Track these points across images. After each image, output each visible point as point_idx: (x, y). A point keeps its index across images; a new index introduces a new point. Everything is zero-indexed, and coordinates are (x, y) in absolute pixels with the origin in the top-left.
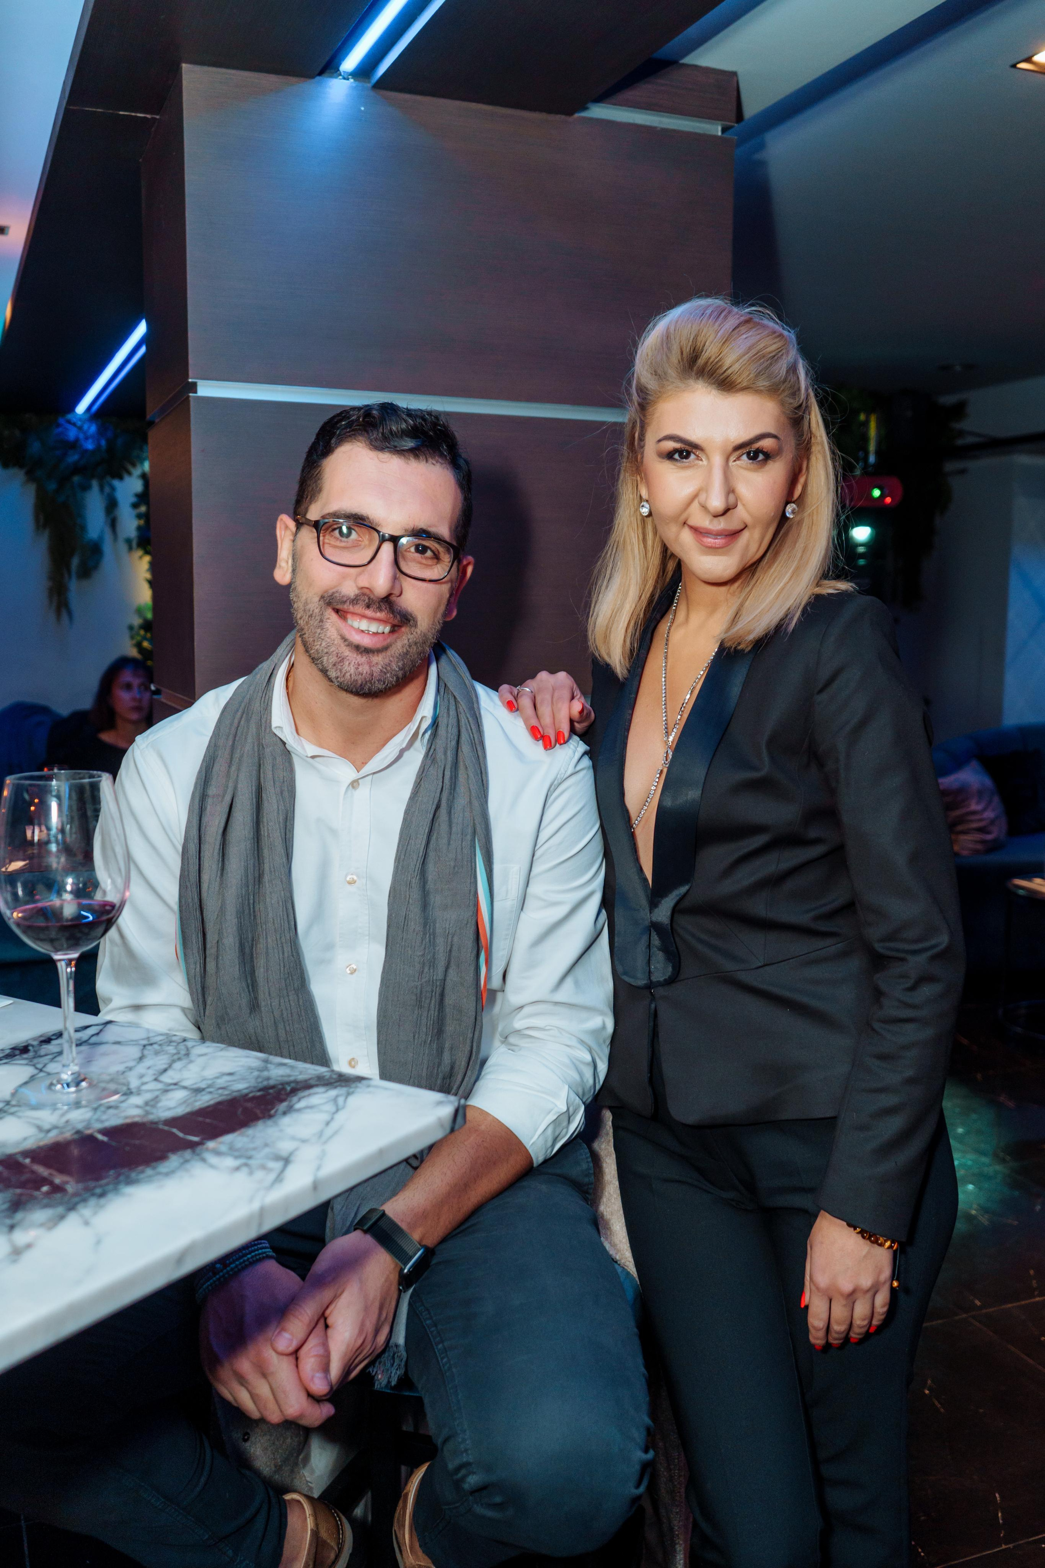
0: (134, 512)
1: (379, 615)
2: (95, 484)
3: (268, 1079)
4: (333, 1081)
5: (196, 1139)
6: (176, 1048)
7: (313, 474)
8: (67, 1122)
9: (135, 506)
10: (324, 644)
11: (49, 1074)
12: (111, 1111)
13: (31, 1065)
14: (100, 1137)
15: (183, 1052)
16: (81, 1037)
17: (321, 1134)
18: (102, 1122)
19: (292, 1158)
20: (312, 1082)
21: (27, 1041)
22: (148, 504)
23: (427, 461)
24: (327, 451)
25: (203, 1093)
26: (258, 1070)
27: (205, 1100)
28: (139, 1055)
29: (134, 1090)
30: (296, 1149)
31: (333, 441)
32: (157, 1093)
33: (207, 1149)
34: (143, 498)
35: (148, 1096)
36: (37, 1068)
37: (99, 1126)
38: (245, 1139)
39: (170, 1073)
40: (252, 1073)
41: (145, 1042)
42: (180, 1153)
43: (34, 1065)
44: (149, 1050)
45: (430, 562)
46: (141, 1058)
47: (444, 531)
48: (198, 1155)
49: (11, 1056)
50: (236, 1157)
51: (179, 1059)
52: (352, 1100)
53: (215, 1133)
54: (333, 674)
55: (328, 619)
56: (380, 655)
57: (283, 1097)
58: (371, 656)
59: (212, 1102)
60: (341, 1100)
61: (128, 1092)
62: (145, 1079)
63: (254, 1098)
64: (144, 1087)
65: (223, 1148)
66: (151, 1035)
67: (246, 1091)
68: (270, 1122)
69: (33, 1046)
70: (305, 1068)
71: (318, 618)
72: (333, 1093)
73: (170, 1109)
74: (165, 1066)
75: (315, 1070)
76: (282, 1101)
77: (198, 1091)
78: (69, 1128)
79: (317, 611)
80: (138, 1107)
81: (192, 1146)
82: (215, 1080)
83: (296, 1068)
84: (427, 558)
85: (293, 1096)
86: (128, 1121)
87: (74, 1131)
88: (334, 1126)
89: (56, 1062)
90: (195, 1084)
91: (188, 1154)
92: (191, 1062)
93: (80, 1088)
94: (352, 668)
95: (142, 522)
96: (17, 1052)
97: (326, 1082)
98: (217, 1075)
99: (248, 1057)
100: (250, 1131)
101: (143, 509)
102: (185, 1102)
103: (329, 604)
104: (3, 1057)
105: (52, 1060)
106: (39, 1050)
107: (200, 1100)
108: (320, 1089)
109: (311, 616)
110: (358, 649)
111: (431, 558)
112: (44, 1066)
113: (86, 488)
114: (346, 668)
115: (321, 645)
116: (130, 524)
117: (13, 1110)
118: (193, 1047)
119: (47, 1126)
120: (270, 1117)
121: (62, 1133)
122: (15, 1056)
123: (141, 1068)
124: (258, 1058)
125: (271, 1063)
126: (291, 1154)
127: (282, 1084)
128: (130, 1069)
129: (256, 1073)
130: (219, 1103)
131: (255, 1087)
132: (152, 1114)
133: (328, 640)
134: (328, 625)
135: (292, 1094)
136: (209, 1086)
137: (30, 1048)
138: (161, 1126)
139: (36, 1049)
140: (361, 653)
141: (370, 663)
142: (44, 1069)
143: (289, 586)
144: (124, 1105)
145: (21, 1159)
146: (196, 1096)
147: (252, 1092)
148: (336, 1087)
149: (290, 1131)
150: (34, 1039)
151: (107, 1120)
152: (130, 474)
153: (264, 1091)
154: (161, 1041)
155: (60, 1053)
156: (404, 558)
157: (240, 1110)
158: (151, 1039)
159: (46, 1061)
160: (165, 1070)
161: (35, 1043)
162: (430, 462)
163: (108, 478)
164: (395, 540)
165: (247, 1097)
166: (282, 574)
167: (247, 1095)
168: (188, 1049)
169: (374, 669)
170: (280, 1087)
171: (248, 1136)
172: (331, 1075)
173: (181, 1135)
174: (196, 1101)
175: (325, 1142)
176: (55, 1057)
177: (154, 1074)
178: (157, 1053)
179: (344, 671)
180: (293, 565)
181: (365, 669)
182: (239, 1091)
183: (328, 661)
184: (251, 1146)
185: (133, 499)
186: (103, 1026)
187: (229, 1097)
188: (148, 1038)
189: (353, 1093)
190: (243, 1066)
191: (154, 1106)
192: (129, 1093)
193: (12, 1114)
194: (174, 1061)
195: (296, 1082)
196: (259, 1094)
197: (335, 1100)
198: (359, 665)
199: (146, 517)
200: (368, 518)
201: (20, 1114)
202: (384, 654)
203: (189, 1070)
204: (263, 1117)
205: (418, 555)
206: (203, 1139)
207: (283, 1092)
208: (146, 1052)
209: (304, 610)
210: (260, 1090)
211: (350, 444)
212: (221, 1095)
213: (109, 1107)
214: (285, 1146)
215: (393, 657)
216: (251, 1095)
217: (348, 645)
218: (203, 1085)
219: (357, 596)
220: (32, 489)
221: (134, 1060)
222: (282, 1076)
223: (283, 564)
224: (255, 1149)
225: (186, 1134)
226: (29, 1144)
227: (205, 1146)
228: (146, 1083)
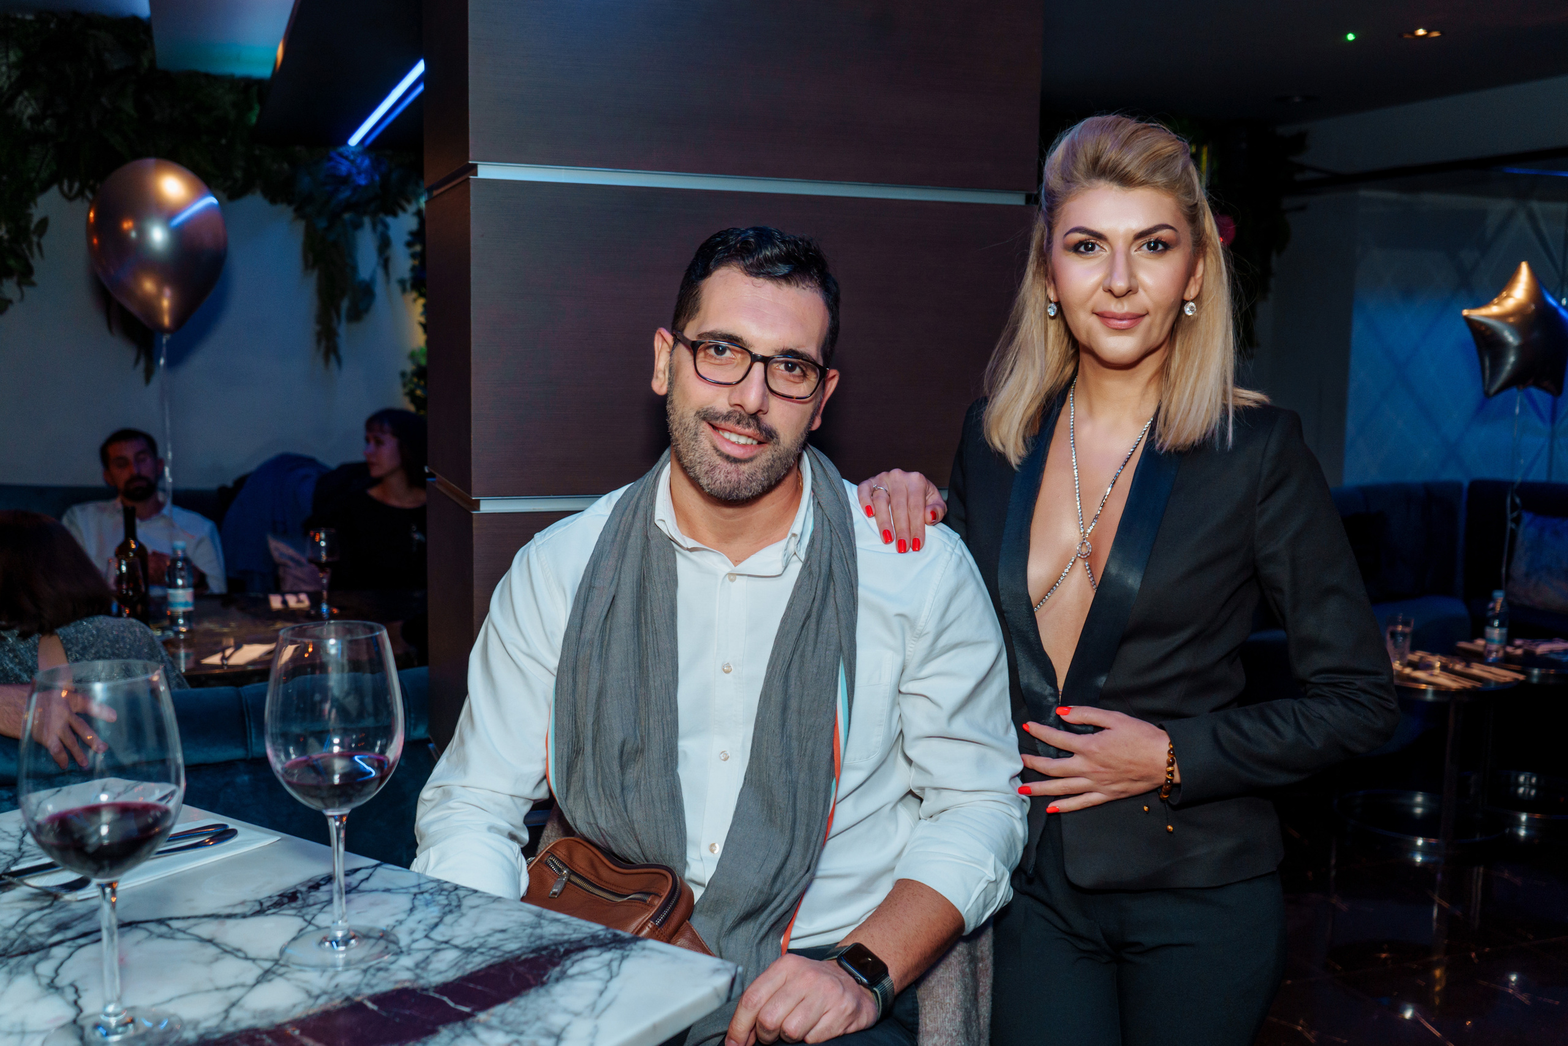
0: (408, 251)
1: (747, 431)
2: (367, 221)
3: (541, 937)
4: (607, 941)
5: (467, 1009)
6: (447, 898)
7: (691, 294)
8: (337, 986)
9: (409, 244)
10: (697, 455)
11: (319, 928)
12: (381, 974)
13: (299, 916)
14: (370, 1005)
15: (454, 903)
16: (350, 883)
17: (593, 1006)
18: (372, 987)
19: (564, 1035)
20: (587, 943)
21: (295, 887)
22: (423, 243)
23: (798, 286)
24: (706, 273)
25: (475, 954)
26: (531, 927)
27: (477, 962)
28: (408, 906)
29: (404, 949)
30: (569, 1024)
31: (712, 263)
32: (428, 953)
33: (478, 1022)
34: (418, 236)
35: (419, 956)
36: (305, 920)
37: (368, 992)
38: (517, 1011)
39: (441, 928)
40: (524, 930)
41: (416, 890)
42: (450, 1026)
43: (303, 917)
44: (420, 900)
45: (797, 380)
46: (412, 910)
47: (812, 349)
48: (469, 1029)
49: (279, 904)
50: (508, 1033)
51: (451, 912)
52: (626, 964)
53: (486, 1003)
54: (704, 481)
55: (703, 432)
56: (746, 465)
57: (556, 960)
58: (738, 464)
59: (483, 965)
60: (615, 964)
61: (399, 950)
62: (416, 936)
63: (526, 960)
64: (415, 946)
65: (495, 1021)
66: (422, 881)
67: (518, 952)
68: (542, 991)
69: (301, 893)
70: (579, 925)
71: (693, 431)
72: (607, 956)
73: (440, 973)
74: (437, 920)
75: (590, 928)
76: (555, 965)
77: (469, 951)
78: (339, 993)
79: (692, 425)
80: (408, 969)
81: (463, 1017)
82: (487, 938)
83: (571, 924)
84: (794, 376)
85: (566, 960)
86: (399, 986)
87: (343, 998)
88: (608, 996)
89: (325, 912)
90: (467, 942)
91: (458, 1027)
92: (463, 915)
93: (349, 946)
94: (723, 476)
95: (417, 262)
96: (286, 900)
97: (601, 943)
98: (490, 932)
99: (521, 910)
100: (521, 1002)
101: (418, 248)
102: (456, 964)
103: (704, 419)
104: (271, 905)
105: (321, 910)
106: (308, 897)
107: (471, 962)
108: (594, 952)
109: (686, 429)
110: (729, 459)
111: (799, 376)
112: (313, 918)
113: (358, 226)
114: (717, 476)
115: (694, 456)
116: (403, 263)
117: (283, 970)
118: (464, 897)
119: (316, 992)
120: (543, 984)
121: (331, 999)
122: (283, 904)
123: (411, 923)
124: (530, 912)
125: (544, 918)
126: (563, 1029)
127: (555, 944)
128: (400, 922)
129: (529, 931)
130: (490, 967)
131: (527, 948)
132: (423, 978)
133: (702, 451)
134: (701, 438)
135: (566, 958)
136: (481, 945)
137: (299, 895)
138: (432, 994)
139: (304, 896)
140: (731, 462)
141: (737, 471)
142: (313, 922)
143: (666, 396)
144: (393, 967)
145: (290, 1030)
146: (467, 958)
147: (524, 953)
148: (610, 950)
149: (563, 1001)
150: (302, 884)
151: (377, 985)
152: (404, 210)
153: (536, 953)
154: (432, 888)
155: (330, 902)
156: (773, 375)
157: (512, 975)
158: (422, 886)
159: (315, 912)
160: (436, 925)
161: (304, 889)
162: (800, 287)
163: (381, 215)
164: (766, 361)
165: (520, 960)
166: (659, 385)
167: (519, 957)
168: (459, 900)
169: (741, 477)
170: (553, 947)
171: (520, 1007)
172: (605, 935)
173: (452, 1004)
174: (467, 963)
175: (598, 1017)
176: (324, 907)
177: (425, 930)
178: (427, 904)
179: (714, 479)
180: (669, 379)
181: (734, 477)
182: (511, 952)
183: (699, 470)
184: (523, 1019)
185: (407, 238)
186: (373, 869)
187: (501, 960)
188: (419, 885)
189: (628, 956)
190: (515, 922)
191: (424, 969)
192: (400, 953)
193: (281, 975)
194: (445, 914)
195: (569, 942)
196: (531, 956)
197: (609, 965)
198: (728, 473)
199: (420, 257)
200: (742, 339)
201: (288, 976)
202: (750, 464)
203: (461, 925)
204: (535, 985)
205: (787, 373)
206: (474, 1010)
207: (556, 954)
208: (417, 903)
209: (680, 424)
210: (533, 951)
211: (727, 268)
212: (493, 957)
213: (379, 969)
214: (557, 1020)
215: (759, 468)
216: (523, 957)
217: (719, 455)
218: (474, 944)
219: (729, 412)
220: (300, 226)
221: (405, 912)
222: (556, 935)
223: (661, 376)
224: (526, 1023)
225: (456, 1003)
226: (299, 1013)
227: (476, 1019)
228: (417, 941)
